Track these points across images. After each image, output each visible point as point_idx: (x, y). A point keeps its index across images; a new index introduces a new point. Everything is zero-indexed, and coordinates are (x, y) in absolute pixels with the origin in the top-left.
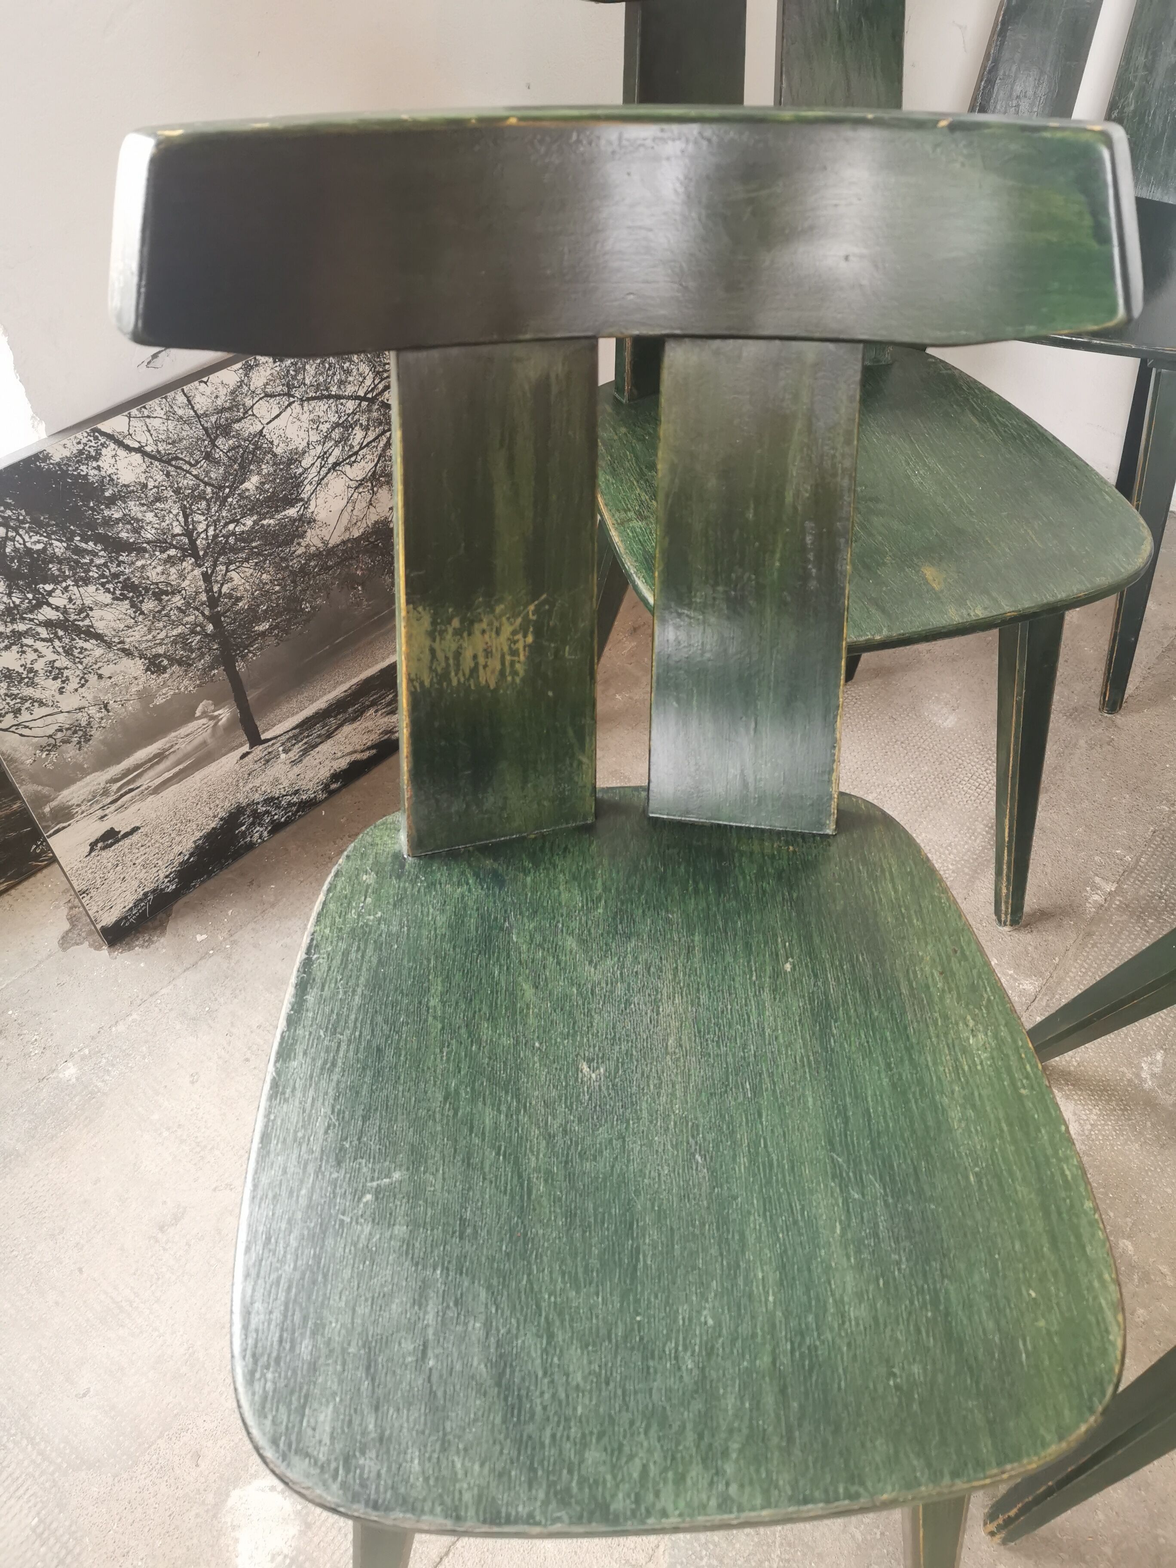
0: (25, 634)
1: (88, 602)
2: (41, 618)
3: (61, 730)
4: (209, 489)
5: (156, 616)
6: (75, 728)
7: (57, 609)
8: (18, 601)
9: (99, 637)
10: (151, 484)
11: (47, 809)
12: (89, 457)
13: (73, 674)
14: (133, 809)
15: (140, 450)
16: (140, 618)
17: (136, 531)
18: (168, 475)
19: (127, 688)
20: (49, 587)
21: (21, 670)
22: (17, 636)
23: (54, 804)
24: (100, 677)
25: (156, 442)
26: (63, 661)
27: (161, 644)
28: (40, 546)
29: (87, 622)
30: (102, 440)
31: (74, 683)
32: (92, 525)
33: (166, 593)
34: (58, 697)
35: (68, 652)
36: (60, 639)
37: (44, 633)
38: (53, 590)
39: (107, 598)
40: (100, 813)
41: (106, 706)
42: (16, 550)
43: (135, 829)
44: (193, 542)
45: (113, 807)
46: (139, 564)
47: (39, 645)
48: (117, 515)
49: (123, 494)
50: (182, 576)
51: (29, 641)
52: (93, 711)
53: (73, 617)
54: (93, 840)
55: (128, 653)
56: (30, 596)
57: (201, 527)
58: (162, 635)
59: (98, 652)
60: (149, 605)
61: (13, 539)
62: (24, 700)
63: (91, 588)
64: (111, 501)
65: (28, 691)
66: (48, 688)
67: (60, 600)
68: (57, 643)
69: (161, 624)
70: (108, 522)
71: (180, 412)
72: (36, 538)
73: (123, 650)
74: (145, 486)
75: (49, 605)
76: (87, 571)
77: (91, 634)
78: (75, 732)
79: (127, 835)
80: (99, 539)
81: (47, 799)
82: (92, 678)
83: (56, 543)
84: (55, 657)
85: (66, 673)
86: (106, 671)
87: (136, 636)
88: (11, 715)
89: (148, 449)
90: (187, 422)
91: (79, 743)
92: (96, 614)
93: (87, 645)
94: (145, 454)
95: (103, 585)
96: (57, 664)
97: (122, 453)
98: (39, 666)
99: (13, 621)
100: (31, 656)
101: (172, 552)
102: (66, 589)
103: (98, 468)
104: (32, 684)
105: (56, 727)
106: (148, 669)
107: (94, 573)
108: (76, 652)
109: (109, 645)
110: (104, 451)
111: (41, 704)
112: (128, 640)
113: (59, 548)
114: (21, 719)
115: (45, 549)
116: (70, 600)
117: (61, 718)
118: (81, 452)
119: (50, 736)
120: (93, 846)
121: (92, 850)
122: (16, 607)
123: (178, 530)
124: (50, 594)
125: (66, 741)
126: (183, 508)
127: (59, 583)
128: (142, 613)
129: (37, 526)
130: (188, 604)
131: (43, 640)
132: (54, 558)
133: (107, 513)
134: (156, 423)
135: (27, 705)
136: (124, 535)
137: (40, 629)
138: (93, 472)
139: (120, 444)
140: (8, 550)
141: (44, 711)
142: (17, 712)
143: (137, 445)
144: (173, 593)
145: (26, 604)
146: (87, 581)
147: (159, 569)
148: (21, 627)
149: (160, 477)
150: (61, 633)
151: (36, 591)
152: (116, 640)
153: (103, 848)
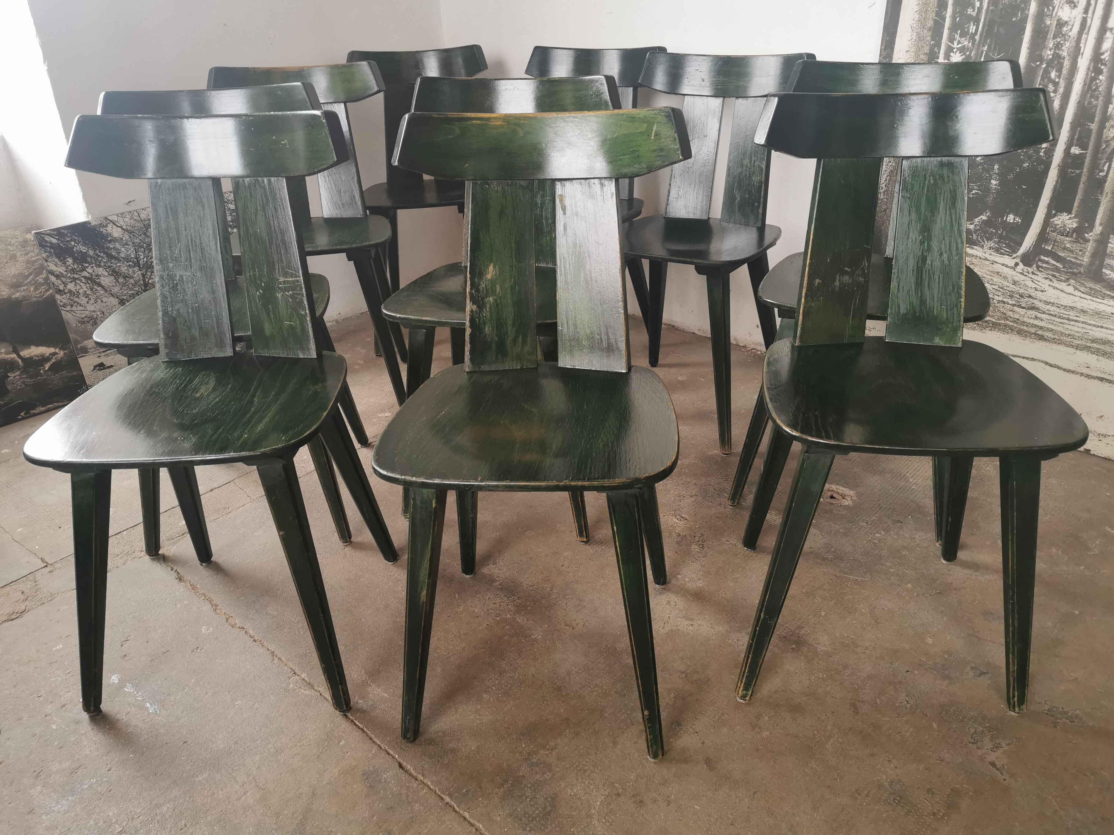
0: (78, 279)
1: (100, 273)
2: (83, 275)
3: (86, 317)
4: (145, 245)
5: (124, 285)
6: (91, 318)
7: (89, 273)
8: (76, 267)
9: (102, 287)
10: (124, 239)
11: (79, 346)
12: (104, 226)
13: (93, 298)
14: (111, 357)
15: (121, 227)
16: (118, 284)
17: (119, 253)
18: (130, 237)
19: (111, 308)
20: (87, 265)
21: (75, 291)
22: (74, 279)
23: (81, 345)
24: (102, 301)
25: (126, 226)
26: (89, 292)
27: (125, 295)
28: (85, 251)
29: (98, 280)
30: (108, 221)
31: (92, 301)
32: (103, 248)
33: (128, 277)
34: (86, 304)
35: (91, 289)
36: (89, 284)
37: (84, 280)
38: (88, 266)
39: (107, 274)
40: (98, 355)
41: (103, 313)
42: (77, 250)
43: (111, 366)
44: (138, 262)
45: (103, 354)
46: (118, 264)
47: (81, 284)
48: (111, 246)
49: (114, 240)
50: (134, 273)
51: (79, 282)
52: (98, 313)
53: (94, 277)
54: (95, 365)
55: (113, 295)
56: (80, 266)
57: (142, 257)
58: (125, 292)
59: (102, 292)
60: (121, 280)
61: (76, 247)
62: (75, 302)
63: (101, 269)
64: (110, 242)
65: (77, 299)
66: (83, 300)
67: (90, 270)
68: (88, 285)
69: (125, 288)
70: (108, 248)
71: (135, 218)
72: (84, 248)
73: (111, 294)
74: (122, 239)
75: (86, 271)
76: (100, 263)
77: (99, 285)
78: (91, 319)
79: (108, 367)
80: (105, 253)
81: (79, 342)
82: (99, 301)
83: (90, 251)
84: (87, 290)
85: (90, 297)
86: (104, 300)
87: (116, 290)
88: (69, 306)
89: (124, 227)
90: (138, 221)
91: (92, 324)
92: (102, 278)
93: (98, 288)
94: (123, 229)
95: (105, 269)
96: (87, 292)
97: (114, 227)
98: (81, 291)
99: (74, 273)
100: (78, 287)
101: (131, 263)
102: (92, 267)
103: (106, 230)
104: (78, 297)
105: (85, 315)
106: (119, 303)
107: (102, 264)
108: (94, 290)
109: (106, 291)
110: (109, 225)
111: (81, 305)
112: (113, 291)
113: (91, 253)
114: (73, 309)
115: (86, 252)
116: (94, 271)
117: (87, 312)
118: (101, 224)
119: (82, 318)
120: (95, 367)
121: (94, 369)
122: (75, 269)
123: (133, 256)
124: (87, 267)
125: (88, 322)
126: (135, 249)
127: (90, 264)
128: (118, 282)
129: (85, 244)
130: (136, 283)
131: (83, 283)
132: (89, 256)
133: (108, 245)
134: (127, 220)
135: (76, 304)
136: (114, 253)
137: (82, 279)
138: (104, 231)
139: (114, 224)
140: (74, 250)
141: (81, 308)
142: (72, 306)
143: (120, 225)
144: (130, 278)
145: (78, 269)
146: (100, 266)
147: (126, 268)
148: (76, 276)
149: (127, 237)
150: (89, 282)
151: (82, 265)
152: (109, 289)
153: (99, 370)
